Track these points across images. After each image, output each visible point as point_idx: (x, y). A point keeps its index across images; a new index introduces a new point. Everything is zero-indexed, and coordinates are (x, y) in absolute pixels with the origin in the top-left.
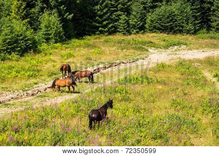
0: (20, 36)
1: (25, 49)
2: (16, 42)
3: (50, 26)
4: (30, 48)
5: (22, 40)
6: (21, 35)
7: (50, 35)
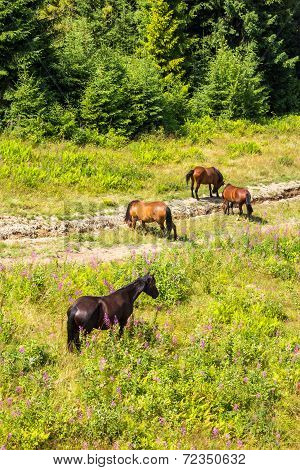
0: (137, 94)
1: (146, 123)
2: (126, 104)
3: (225, 79)
4: (158, 123)
5: (140, 101)
6: (140, 91)
7: (223, 99)
